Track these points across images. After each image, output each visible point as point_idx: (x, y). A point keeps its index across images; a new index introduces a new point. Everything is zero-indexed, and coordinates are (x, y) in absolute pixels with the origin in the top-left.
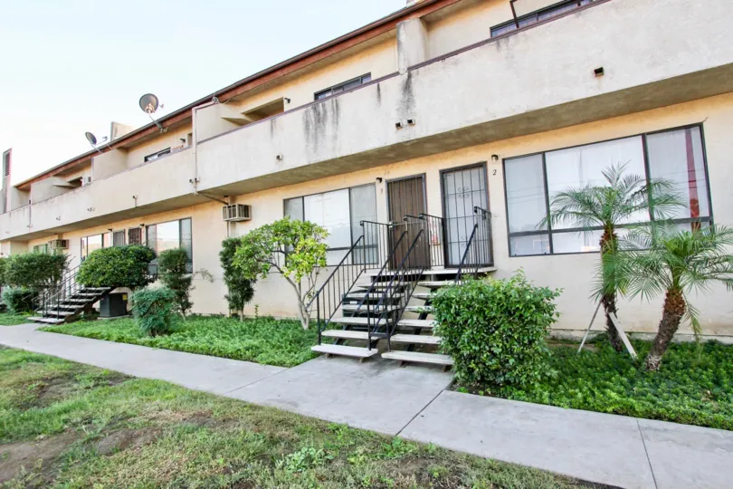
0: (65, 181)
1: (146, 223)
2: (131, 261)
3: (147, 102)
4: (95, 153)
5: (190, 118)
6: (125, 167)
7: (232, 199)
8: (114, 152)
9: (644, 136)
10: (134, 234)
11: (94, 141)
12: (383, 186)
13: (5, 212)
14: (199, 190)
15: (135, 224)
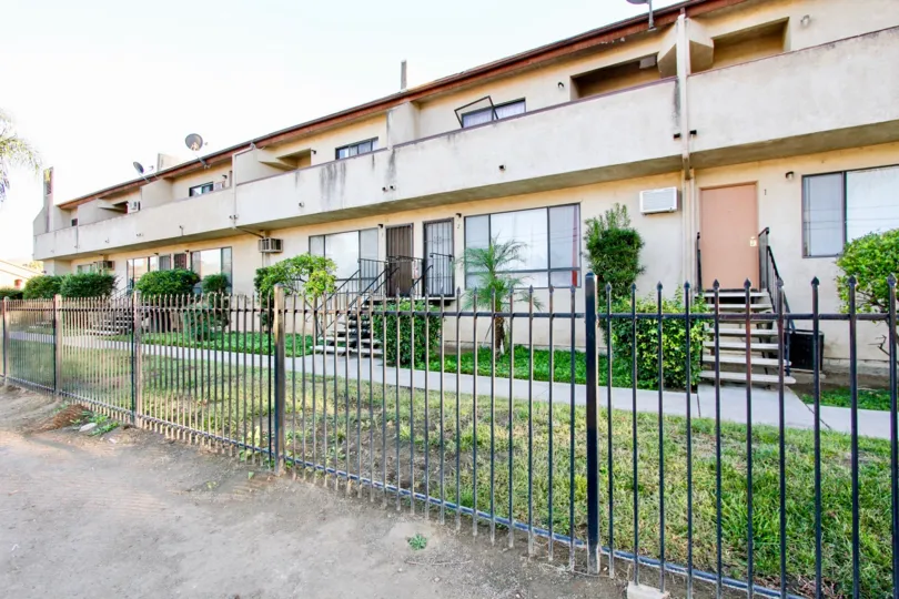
0: (110, 204)
1: (191, 249)
2: (178, 284)
3: (192, 141)
4: (141, 182)
5: (231, 158)
6: (171, 199)
7: (268, 234)
8: (160, 182)
9: (548, 208)
10: (179, 259)
11: (142, 170)
12: (383, 231)
14: (238, 225)
15: (180, 250)
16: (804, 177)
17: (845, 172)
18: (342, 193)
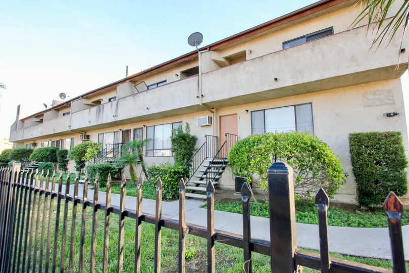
0: (38, 120)
1: (62, 139)
3: (62, 95)
4: (46, 111)
6: (57, 116)
7: (85, 133)
8: (53, 111)
9: (172, 123)
10: (58, 142)
11: (46, 106)
12: (121, 132)
13: (16, 130)
15: (58, 139)
16: (251, 112)
17: (264, 110)
18: (102, 117)
